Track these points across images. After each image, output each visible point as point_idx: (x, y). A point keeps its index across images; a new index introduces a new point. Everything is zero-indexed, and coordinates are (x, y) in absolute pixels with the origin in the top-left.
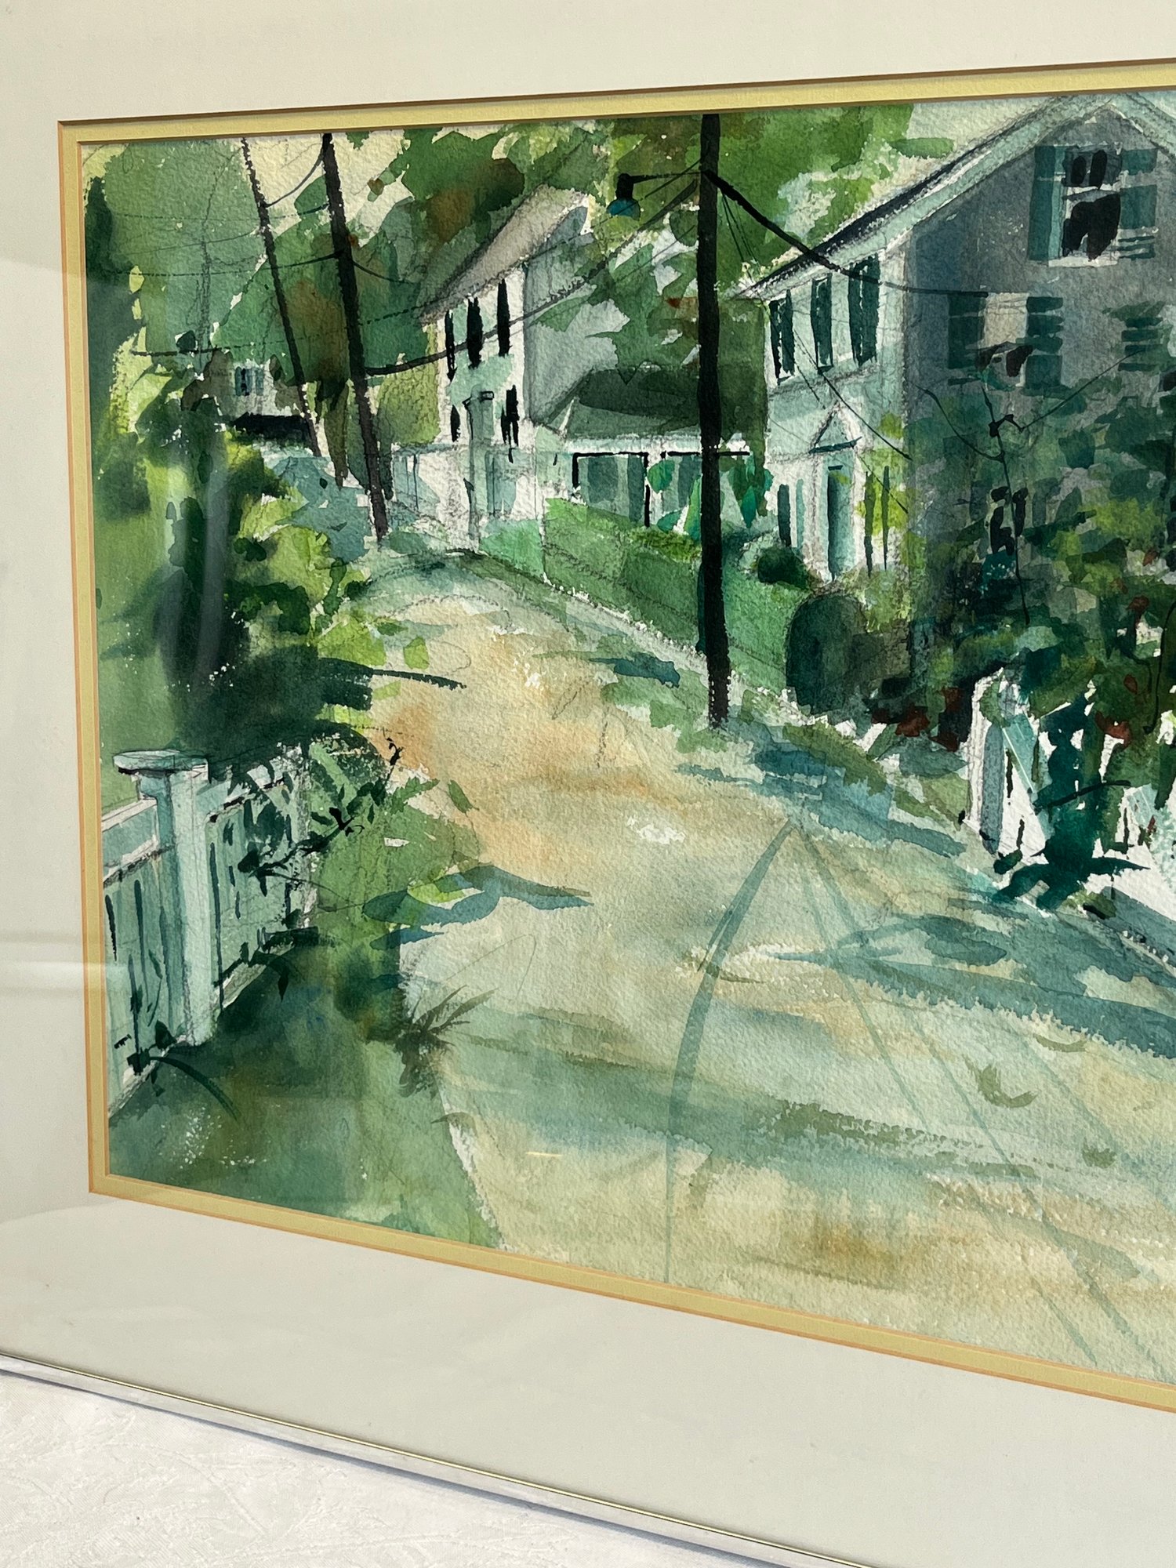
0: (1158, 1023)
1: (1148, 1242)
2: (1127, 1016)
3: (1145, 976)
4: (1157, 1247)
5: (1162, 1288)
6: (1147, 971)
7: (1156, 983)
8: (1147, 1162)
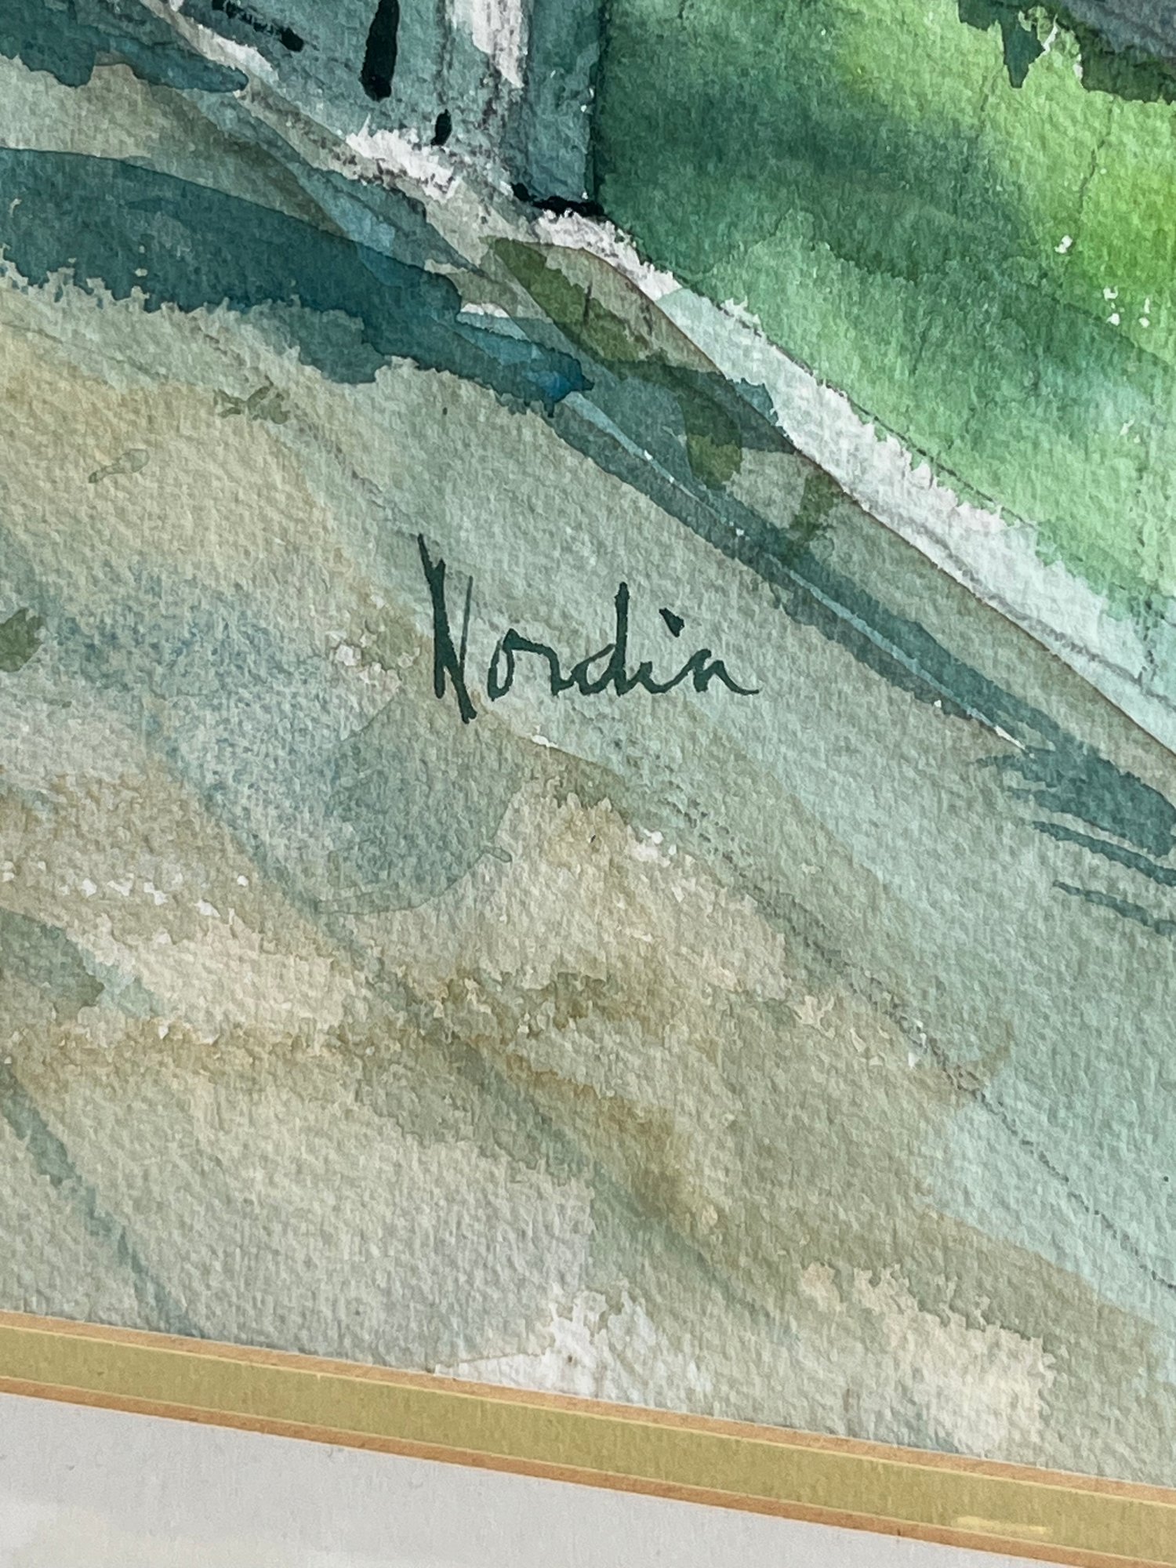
0: (157, 204)
1: (124, 890)
2: (78, 193)
3: (125, 60)
4: (148, 903)
5: (162, 1032)
6: (129, 47)
7: (153, 81)
8: (124, 637)
